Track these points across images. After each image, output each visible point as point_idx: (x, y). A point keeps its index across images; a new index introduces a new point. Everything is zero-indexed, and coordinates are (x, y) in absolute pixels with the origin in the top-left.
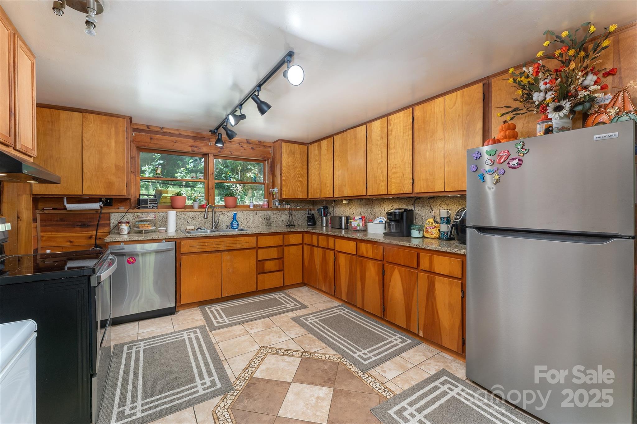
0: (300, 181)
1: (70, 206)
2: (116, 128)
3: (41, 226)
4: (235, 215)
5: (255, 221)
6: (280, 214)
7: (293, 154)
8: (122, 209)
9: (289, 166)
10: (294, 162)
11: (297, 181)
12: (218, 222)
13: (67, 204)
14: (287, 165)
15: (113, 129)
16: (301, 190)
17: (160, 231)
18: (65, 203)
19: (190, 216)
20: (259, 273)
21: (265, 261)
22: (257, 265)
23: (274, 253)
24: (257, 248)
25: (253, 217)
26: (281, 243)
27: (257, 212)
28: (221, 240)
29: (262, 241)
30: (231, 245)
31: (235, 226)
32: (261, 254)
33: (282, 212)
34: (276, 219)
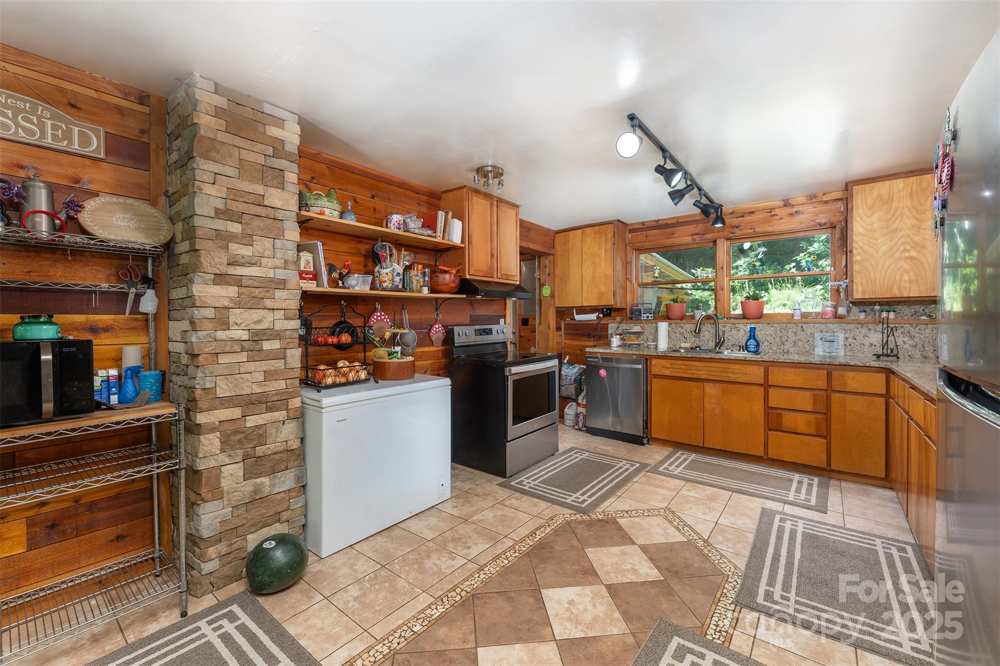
0: (912, 258)
1: (578, 317)
2: (606, 235)
3: (565, 334)
4: (753, 330)
5: (800, 343)
6: (864, 331)
7: (887, 203)
8: (618, 319)
9: (874, 231)
10: (889, 220)
11: (900, 259)
12: (724, 340)
13: (576, 314)
14: (865, 229)
15: (604, 237)
16: (913, 278)
17: (650, 346)
18: (575, 314)
19: (688, 330)
20: (770, 430)
21: (783, 412)
22: (767, 415)
23: (805, 401)
24: (766, 386)
25: (795, 334)
26: (822, 384)
27: (805, 326)
28: (703, 364)
29: (778, 376)
30: (719, 374)
31: (752, 348)
32: (776, 398)
33: (870, 326)
34: (850, 340)
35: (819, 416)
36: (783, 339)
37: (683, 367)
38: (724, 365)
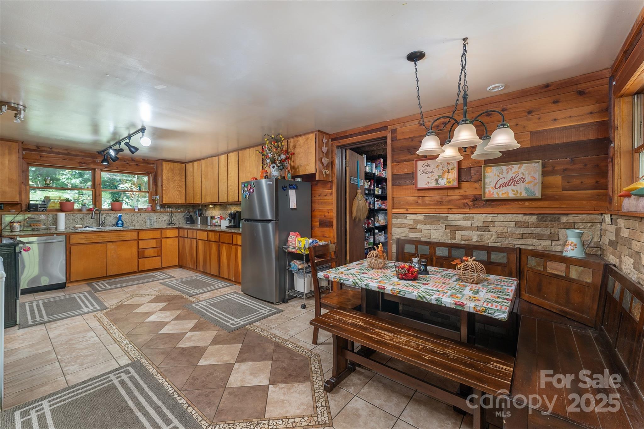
0: (179, 190)
4: (120, 216)
5: (140, 221)
6: (162, 215)
10: (173, 176)
11: (176, 190)
14: (167, 178)
16: (179, 197)
17: (50, 229)
19: (79, 217)
20: (139, 258)
21: (145, 250)
22: (138, 252)
23: (153, 244)
24: (138, 240)
25: (138, 217)
26: (159, 236)
27: (141, 214)
28: (106, 234)
29: (143, 235)
30: (115, 238)
31: (120, 225)
32: (142, 245)
33: (164, 213)
34: (158, 219)
35: (158, 248)
36: (133, 220)
37: (93, 237)
38: (118, 233)
